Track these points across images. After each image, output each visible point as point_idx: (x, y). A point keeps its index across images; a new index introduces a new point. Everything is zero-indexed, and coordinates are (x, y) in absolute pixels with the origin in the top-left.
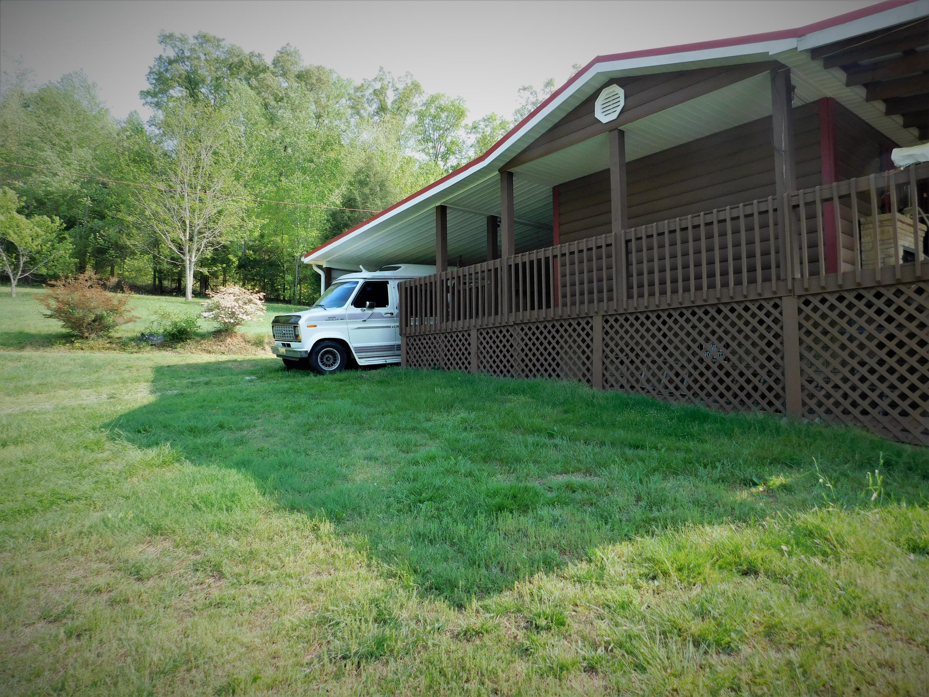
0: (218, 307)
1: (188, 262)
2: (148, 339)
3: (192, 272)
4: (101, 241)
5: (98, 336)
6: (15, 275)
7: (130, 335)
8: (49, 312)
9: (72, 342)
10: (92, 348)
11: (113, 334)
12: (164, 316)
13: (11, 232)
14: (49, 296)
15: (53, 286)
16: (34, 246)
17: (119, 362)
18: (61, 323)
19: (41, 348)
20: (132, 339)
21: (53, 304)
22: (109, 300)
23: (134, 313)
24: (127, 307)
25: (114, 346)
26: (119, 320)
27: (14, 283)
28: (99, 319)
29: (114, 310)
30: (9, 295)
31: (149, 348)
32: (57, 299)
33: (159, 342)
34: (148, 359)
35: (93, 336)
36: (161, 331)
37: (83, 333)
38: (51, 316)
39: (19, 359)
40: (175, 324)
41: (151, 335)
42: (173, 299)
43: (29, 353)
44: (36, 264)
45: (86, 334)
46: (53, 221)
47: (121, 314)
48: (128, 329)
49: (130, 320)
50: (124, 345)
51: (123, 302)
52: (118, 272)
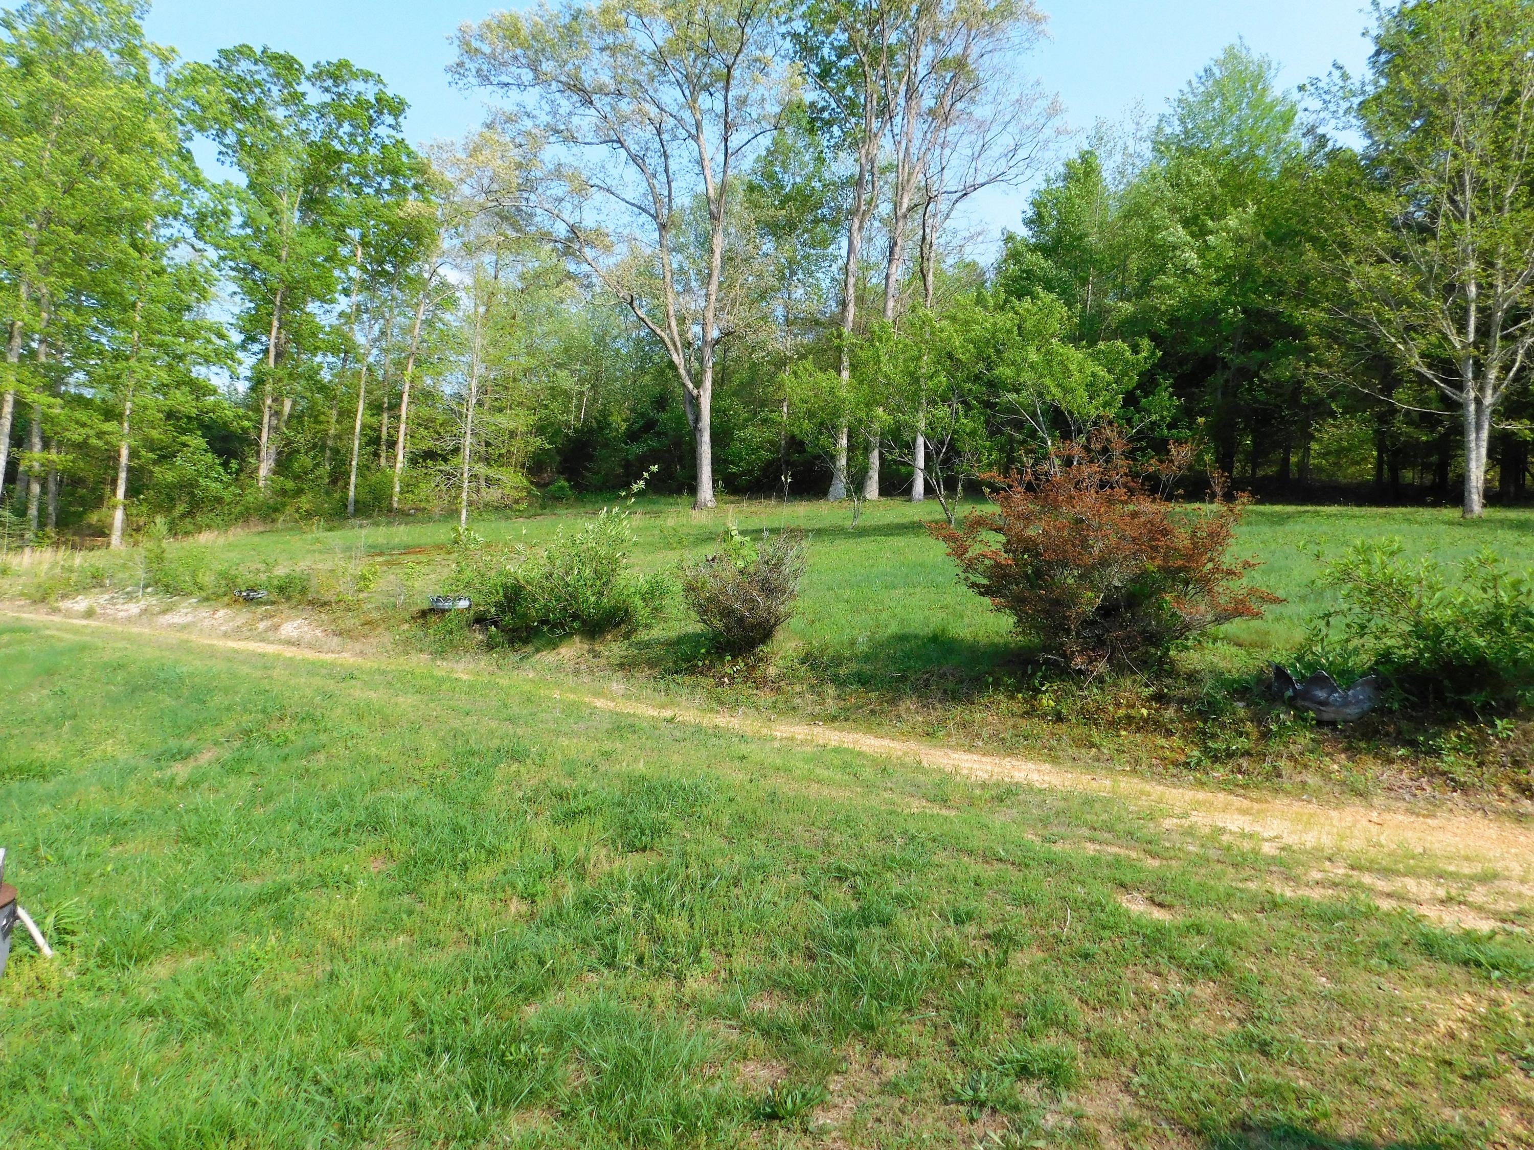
1: (1472, 408)
2: (1304, 695)
3: (1485, 434)
4: (1261, 395)
5: (1119, 669)
12: (1382, 593)
20: (1240, 689)
23: (1257, 579)
25: (1170, 713)
31: (1305, 738)
33: (1352, 711)
35: (1102, 667)
36: (1365, 660)
37: (1067, 656)
40: (1433, 631)
42: (1425, 513)
45: (1079, 662)
46: (1135, 350)
47: (1205, 583)
48: (1244, 636)
49: (1239, 610)
50: (1203, 715)
51: (1216, 538)
52: (1294, 459)
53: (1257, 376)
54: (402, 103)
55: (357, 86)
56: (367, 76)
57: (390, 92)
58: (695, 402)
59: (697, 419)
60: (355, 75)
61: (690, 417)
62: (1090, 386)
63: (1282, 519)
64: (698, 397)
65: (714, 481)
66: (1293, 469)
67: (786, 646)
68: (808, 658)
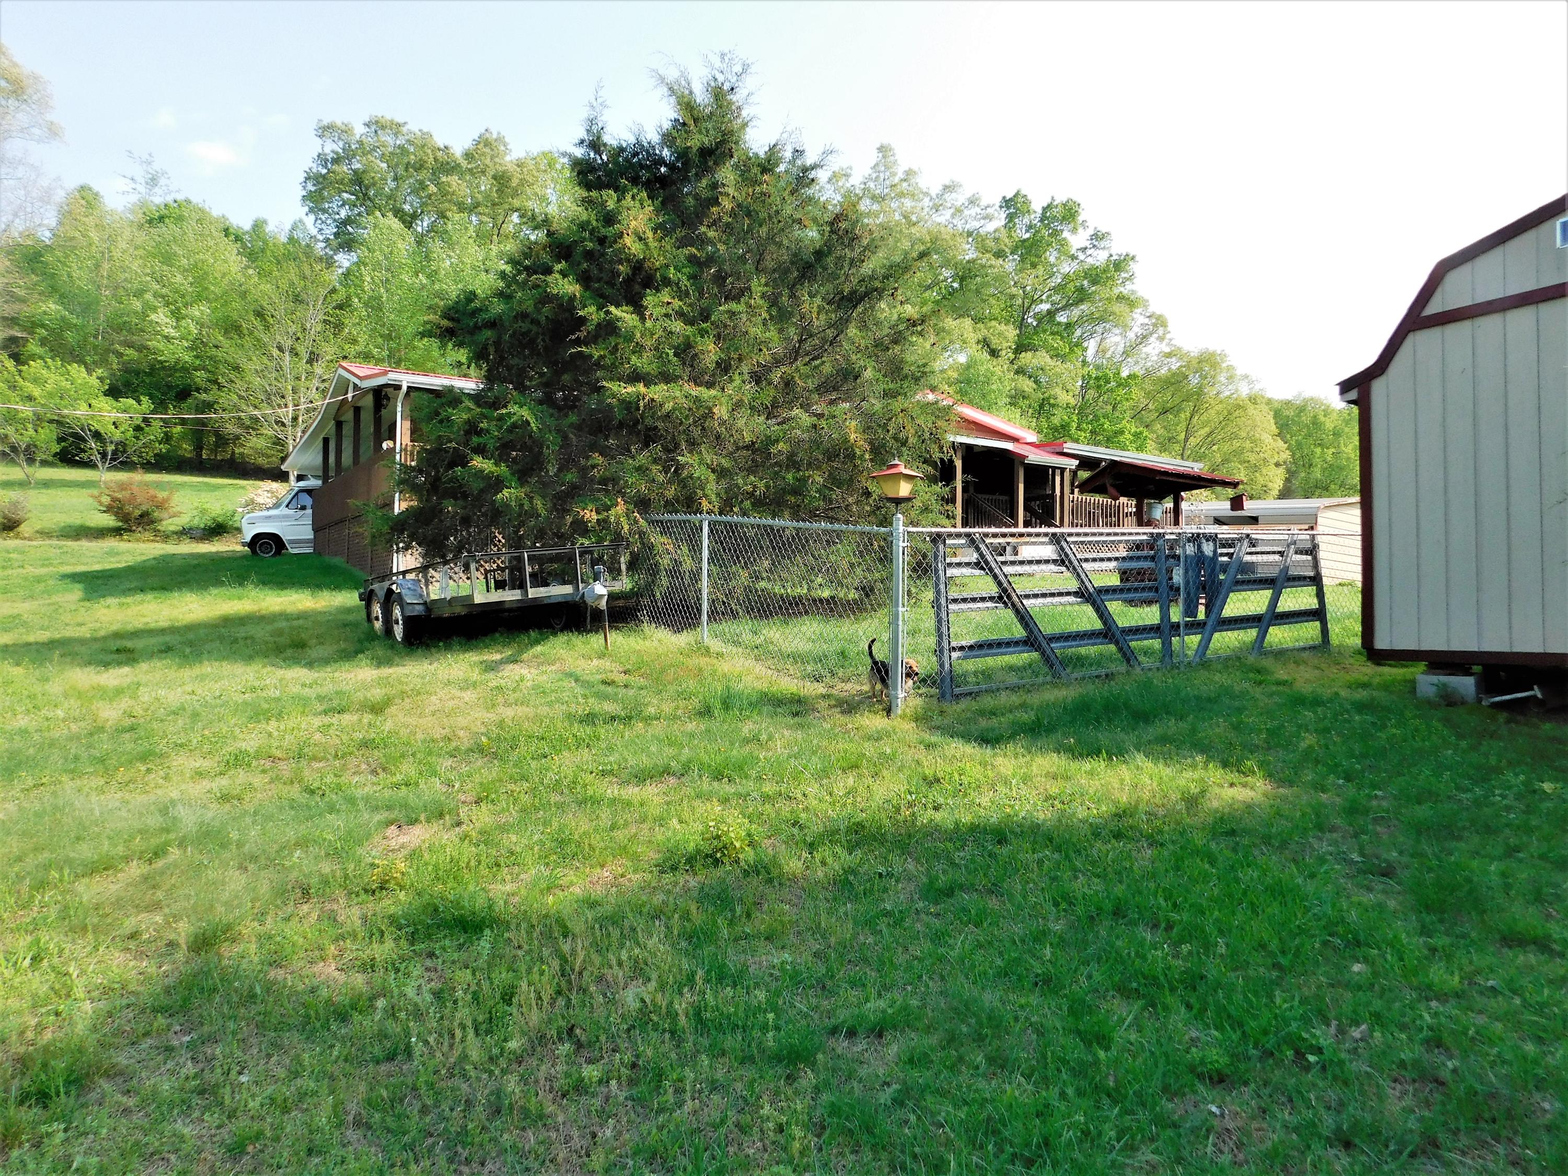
0: (253, 501)
2: (189, 532)
5: (144, 530)
6: (103, 464)
7: (173, 529)
8: (103, 508)
9: (122, 535)
10: (139, 540)
11: (158, 527)
12: (203, 512)
14: (102, 493)
16: (117, 435)
18: (113, 518)
20: (176, 533)
21: (105, 500)
22: (154, 496)
25: (158, 538)
26: (164, 515)
28: (146, 513)
29: (160, 507)
31: (188, 539)
32: (110, 495)
33: (198, 535)
35: (140, 529)
36: (201, 525)
37: (131, 526)
38: (104, 512)
39: (60, 548)
40: (214, 519)
41: (191, 529)
43: (84, 544)
45: (134, 528)
62: (115, 424)
67: (24, 529)
68: (37, 532)
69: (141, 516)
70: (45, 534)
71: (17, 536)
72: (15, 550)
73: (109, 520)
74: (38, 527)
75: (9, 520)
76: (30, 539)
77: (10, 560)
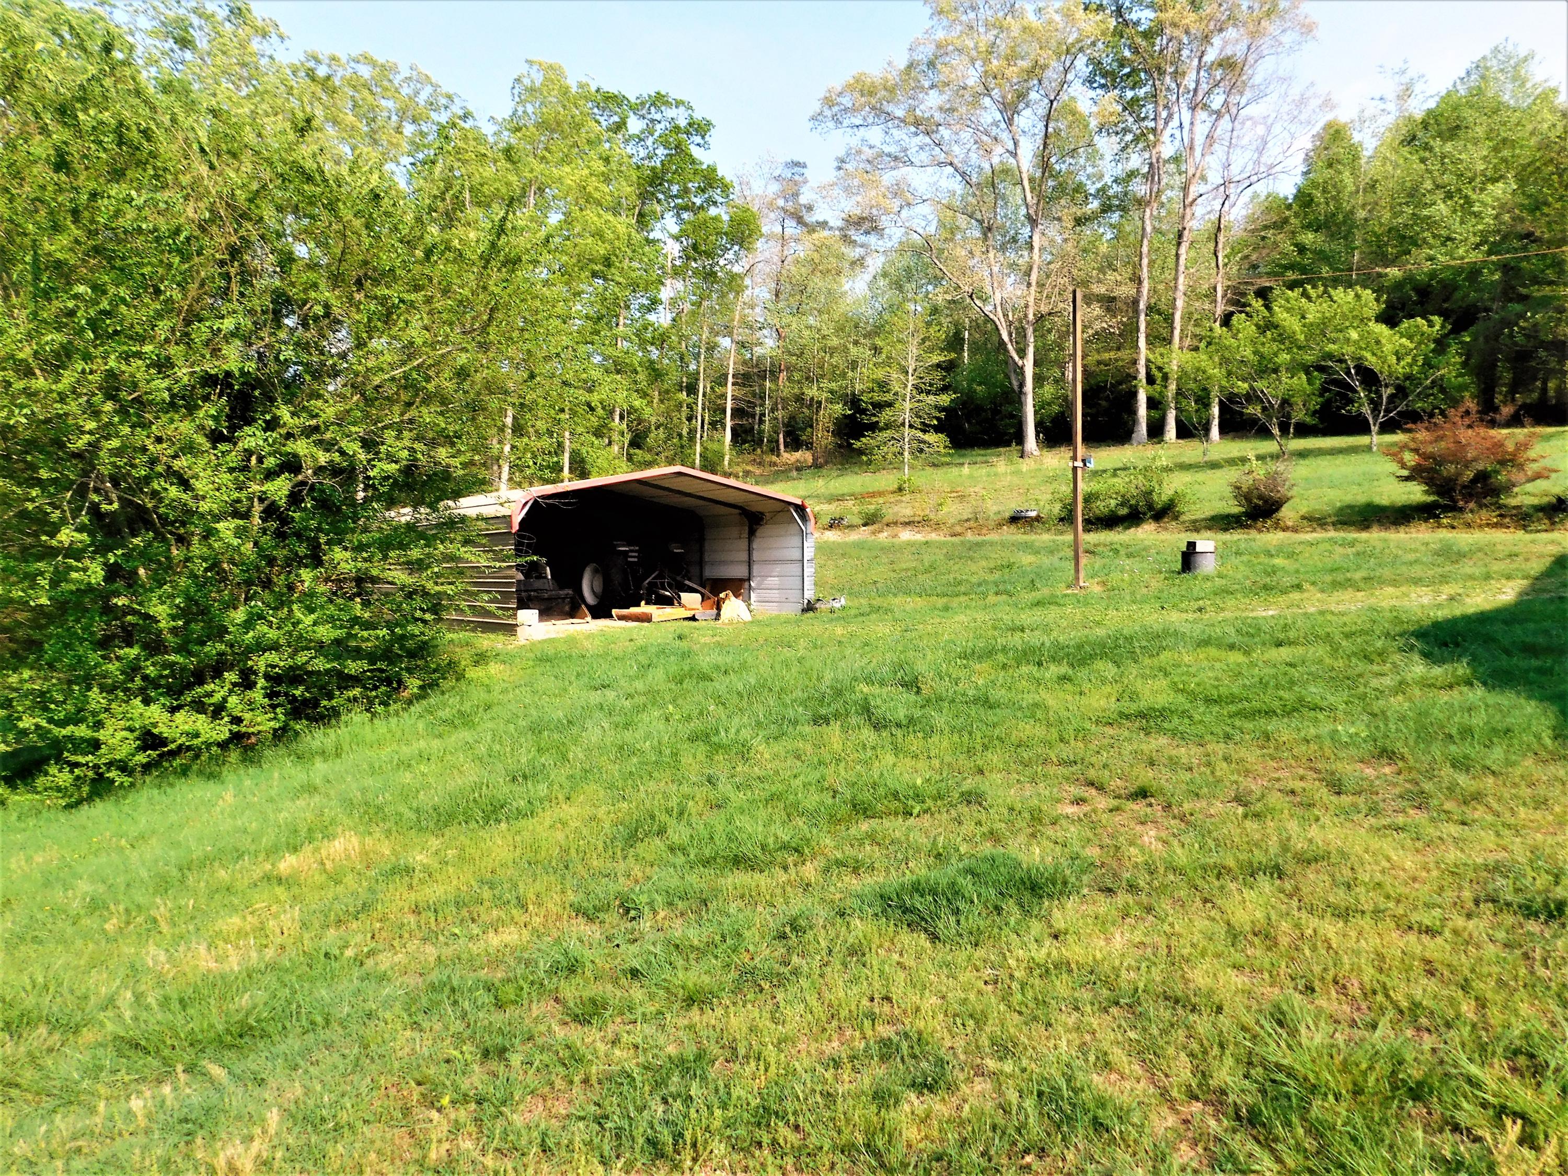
4: (1519, 339)
5: (1481, 506)
6: (1375, 418)
7: (1535, 501)
8: (1405, 473)
9: (1438, 517)
10: (1469, 526)
11: (1504, 500)
13: (1368, 355)
14: (1404, 447)
15: (1409, 431)
16: (1401, 369)
17: (1499, 547)
18: (1424, 488)
19: (1393, 528)
20: (1540, 509)
21: (1410, 458)
22: (1500, 444)
23: (1546, 463)
24: (1532, 454)
25: (1506, 520)
26: (1516, 476)
27: (1375, 429)
28: (1482, 477)
29: (1510, 460)
30: (1369, 448)
32: (1416, 451)
34: (1552, 542)
35: (1472, 505)
37: (1455, 501)
38: (1407, 479)
39: (1352, 544)
43: (1375, 536)
44: (1406, 396)
45: (1461, 503)
46: (1431, 324)
47: (1521, 467)
48: (1536, 491)
49: (1538, 476)
50: (1524, 519)
51: (1523, 446)
52: (1551, 385)
53: (1517, 324)
54: (709, 124)
55: (670, 113)
56: (679, 103)
57: (698, 116)
58: (1021, 371)
59: (1022, 385)
60: (667, 104)
61: (1015, 384)
62: (1396, 353)
63: (1549, 437)
64: (1022, 368)
65: (1037, 436)
66: (1551, 393)
67: (1287, 514)
68: (1303, 518)
69: (1474, 481)
70: (1316, 521)
71: (1277, 526)
72: (1280, 550)
73: (1416, 493)
74: (1304, 510)
75: (1266, 501)
76: (1295, 530)
77: (1274, 571)
